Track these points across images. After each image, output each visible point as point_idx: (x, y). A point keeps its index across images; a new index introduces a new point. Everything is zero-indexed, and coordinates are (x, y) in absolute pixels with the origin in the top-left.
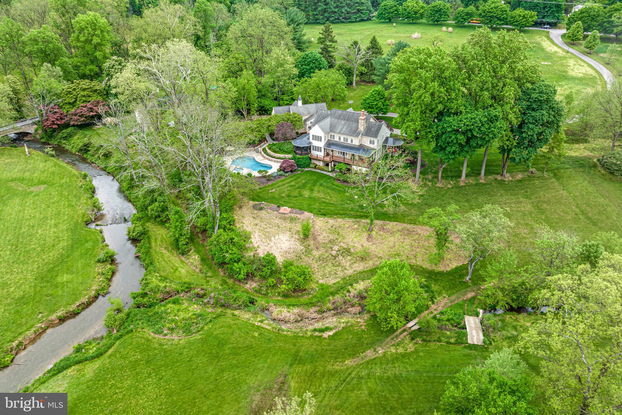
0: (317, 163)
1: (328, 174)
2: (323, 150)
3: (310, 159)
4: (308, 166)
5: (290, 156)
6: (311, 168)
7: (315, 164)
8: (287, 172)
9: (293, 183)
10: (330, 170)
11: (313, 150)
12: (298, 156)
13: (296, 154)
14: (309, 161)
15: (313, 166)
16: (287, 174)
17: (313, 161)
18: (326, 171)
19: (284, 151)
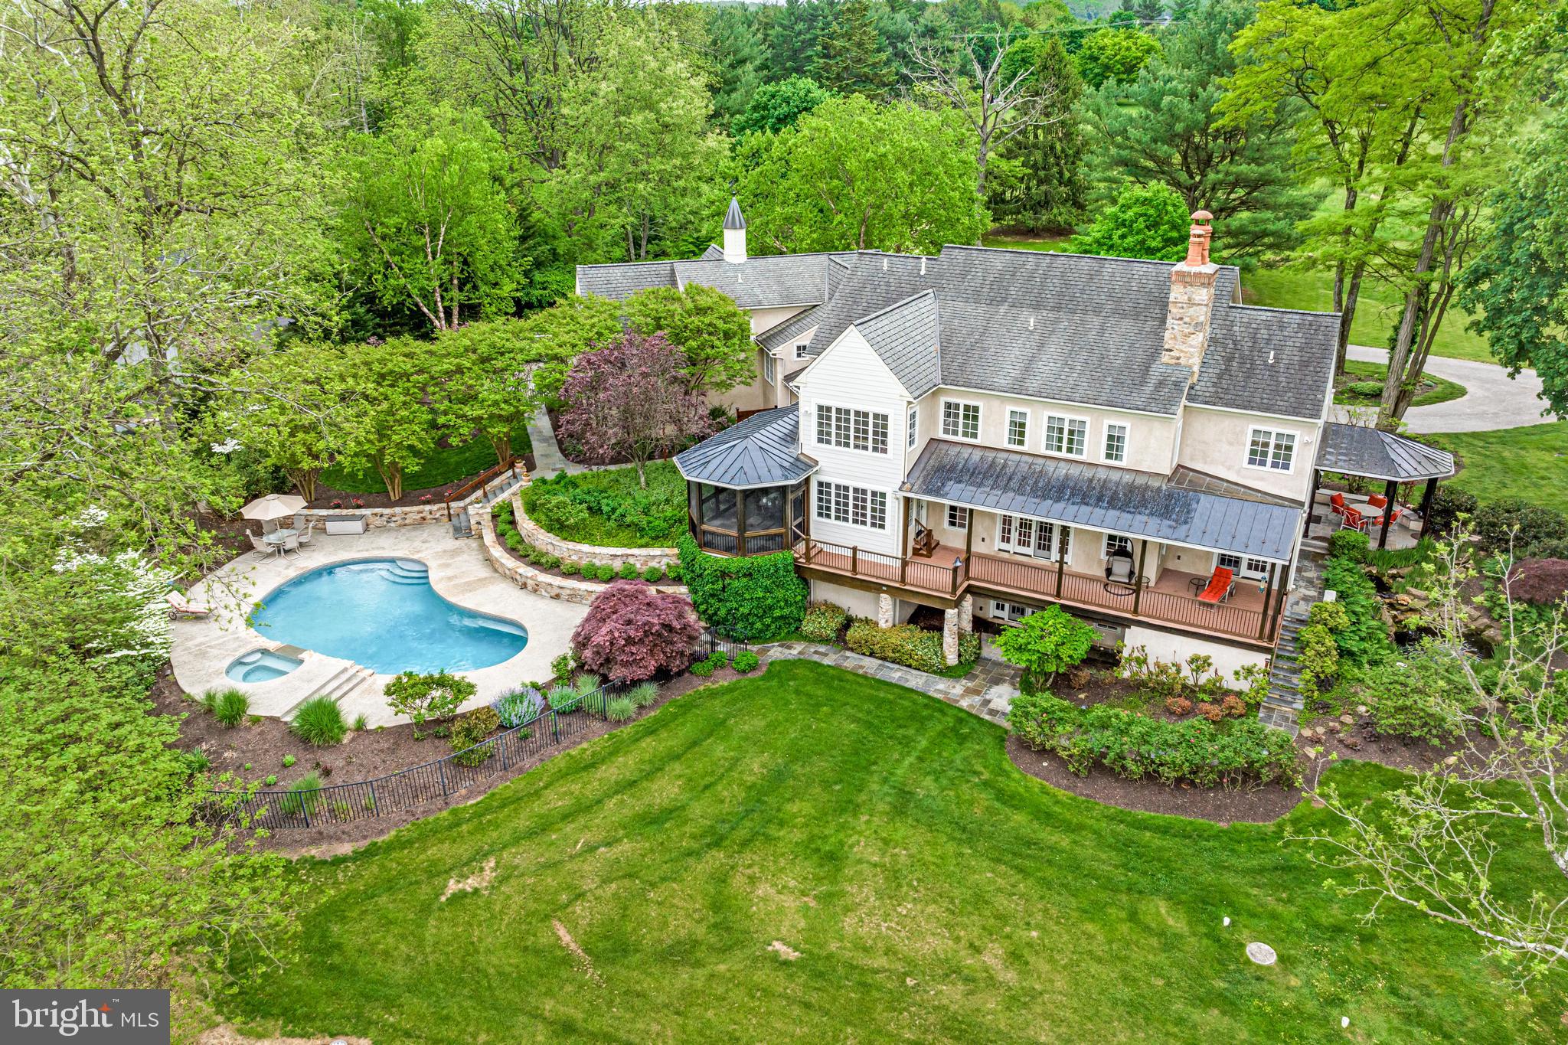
0: (854, 603)
1: (940, 688)
2: (894, 512)
3: (803, 574)
4: (790, 628)
5: (661, 556)
6: (810, 639)
7: (835, 609)
8: (624, 688)
9: (666, 790)
10: (952, 659)
11: (824, 512)
12: (718, 558)
13: (706, 543)
14: (792, 590)
15: (829, 626)
16: (624, 704)
17: (822, 592)
18: (922, 667)
19: (622, 525)
